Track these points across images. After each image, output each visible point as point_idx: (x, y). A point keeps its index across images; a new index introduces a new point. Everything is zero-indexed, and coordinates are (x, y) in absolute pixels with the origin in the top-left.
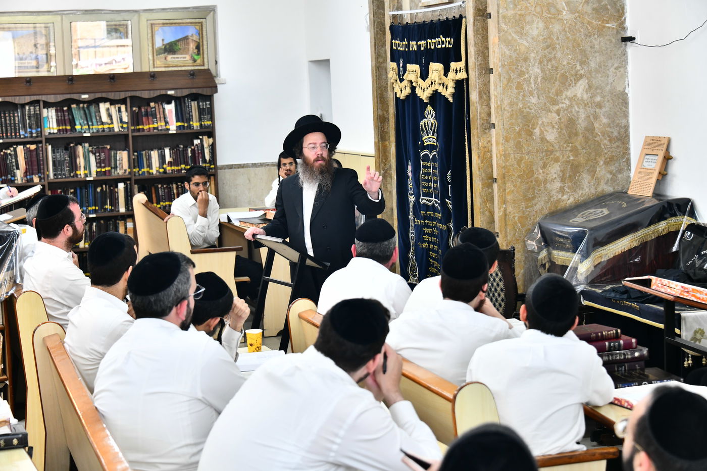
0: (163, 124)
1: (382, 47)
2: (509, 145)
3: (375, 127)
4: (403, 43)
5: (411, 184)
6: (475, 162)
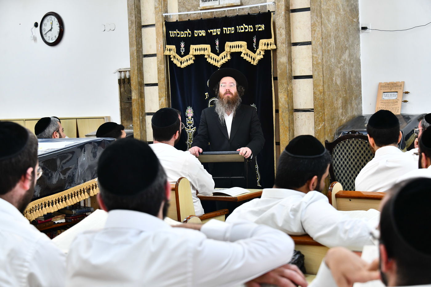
2: (326, 86)
3: (135, 90)
4: (185, 32)
5: (191, 121)
6: (283, 99)
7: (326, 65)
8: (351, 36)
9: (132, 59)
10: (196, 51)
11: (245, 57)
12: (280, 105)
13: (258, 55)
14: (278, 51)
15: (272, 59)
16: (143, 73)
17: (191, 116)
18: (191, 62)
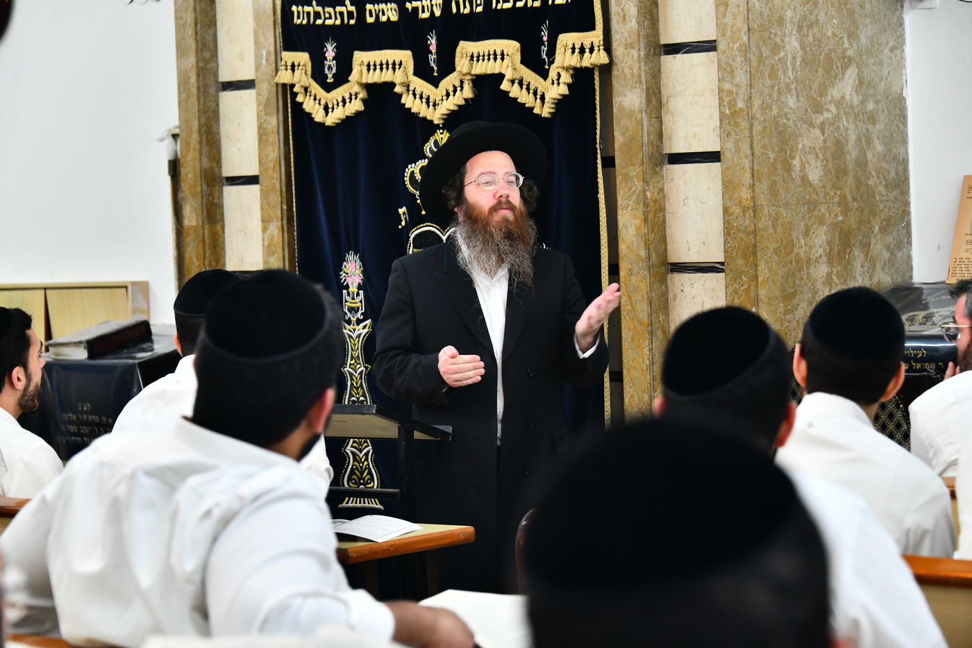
2: (762, 188)
3: (193, 196)
4: (339, 9)
5: (358, 300)
6: (632, 231)
7: (762, 119)
8: (868, 21)
9: (183, 96)
10: (369, 70)
11: (515, 91)
12: (623, 248)
13: (553, 84)
14: (615, 73)
15: (598, 98)
16: (219, 141)
17: (356, 285)
18: (356, 106)
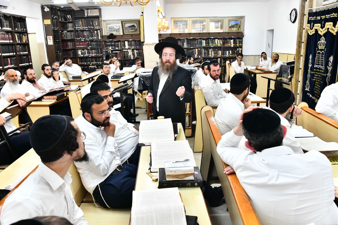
0: (230, 45)
1: (302, 20)
4: (314, 17)
10: (316, 27)
11: (331, 31)
13: (336, 29)
17: (311, 59)
18: (314, 32)
